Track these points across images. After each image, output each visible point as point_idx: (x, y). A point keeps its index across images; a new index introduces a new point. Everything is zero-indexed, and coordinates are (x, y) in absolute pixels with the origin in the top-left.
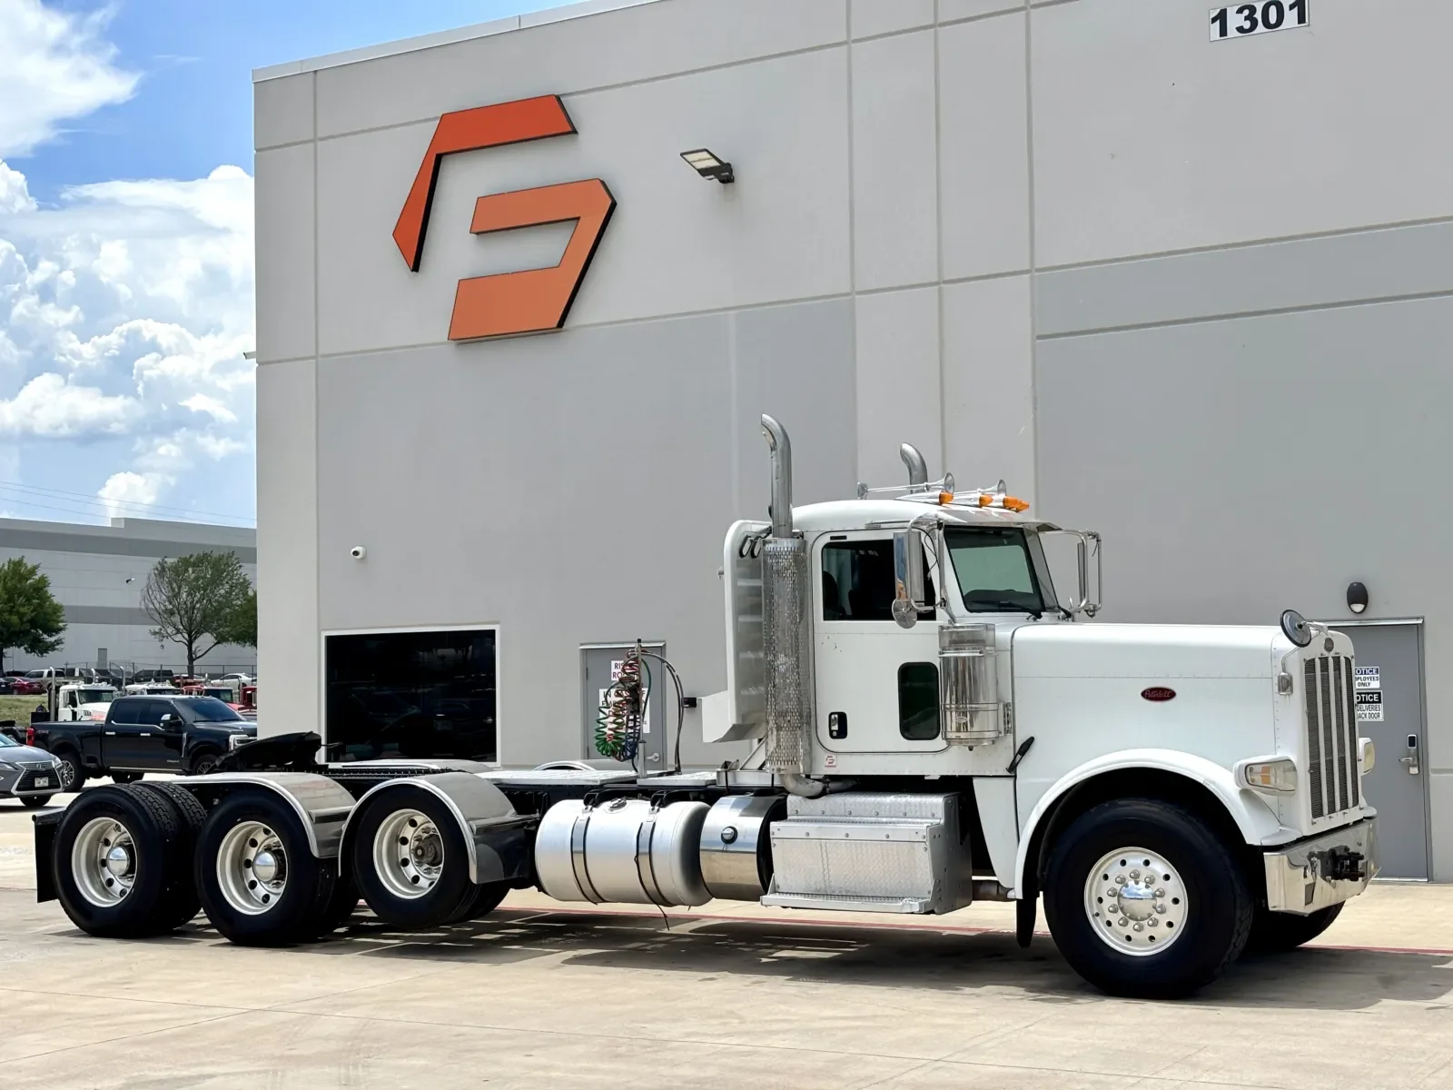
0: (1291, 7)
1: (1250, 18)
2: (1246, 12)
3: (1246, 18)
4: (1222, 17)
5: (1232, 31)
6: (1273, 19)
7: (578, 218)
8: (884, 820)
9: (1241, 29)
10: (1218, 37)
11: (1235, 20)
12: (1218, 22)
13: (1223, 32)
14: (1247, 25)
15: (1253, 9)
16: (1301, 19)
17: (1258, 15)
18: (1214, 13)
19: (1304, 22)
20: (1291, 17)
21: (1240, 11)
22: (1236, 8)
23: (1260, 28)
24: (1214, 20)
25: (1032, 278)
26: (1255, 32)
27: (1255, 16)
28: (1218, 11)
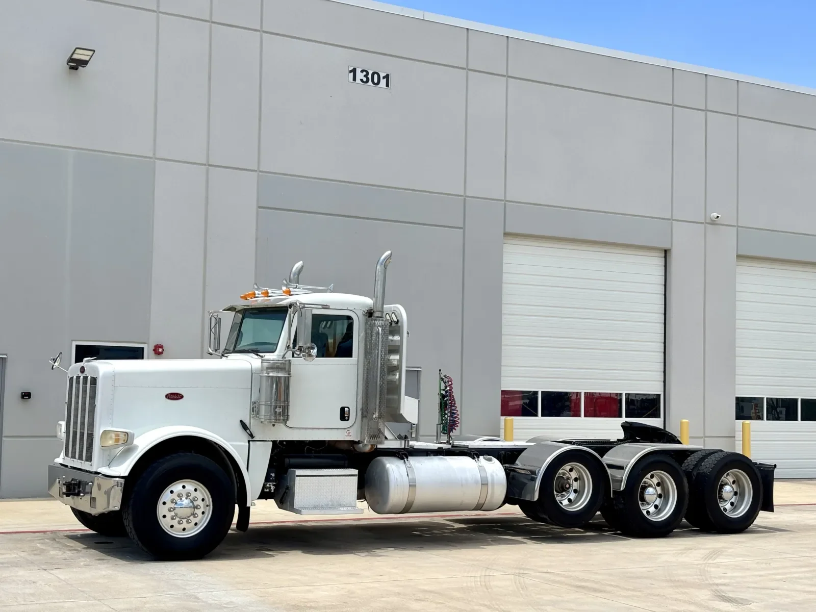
0: (384, 78)
1: (366, 76)
2: (365, 73)
3: (365, 76)
4: (354, 71)
5: (358, 80)
6: (376, 81)
9: (362, 80)
10: (352, 81)
11: (360, 76)
13: (354, 79)
14: (365, 79)
15: (367, 73)
16: (387, 85)
17: (370, 76)
18: (351, 68)
19: (388, 87)
20: (383, 82)
21: (362, 71)
22: (360, 70)
23: (370, 83)
24: (351, 72)
25: (258, 176)
26: (367, 84)
27: (368, 76)
28: (353, 68)
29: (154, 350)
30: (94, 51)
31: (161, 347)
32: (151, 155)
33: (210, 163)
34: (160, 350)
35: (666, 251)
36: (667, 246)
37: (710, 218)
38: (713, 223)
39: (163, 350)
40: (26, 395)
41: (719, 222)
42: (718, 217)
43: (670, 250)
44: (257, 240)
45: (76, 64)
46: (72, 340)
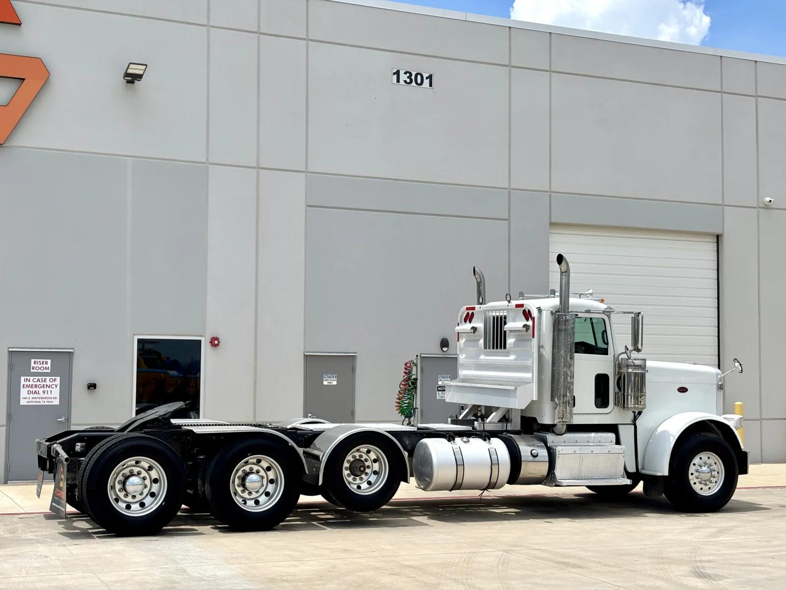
0: (427, 78)
2: (408, 75)
3: (408, 77)
4: (397, 73)
5: (402, 82)
6: (419, 81)
7: (24, 79)
8: (591, 444)
9: (405, 81)
10: (396, 82)
11: (403, 77)
12: (396, 75)
13: (398, 81)
14: (408, 81)
15: (411, 74)
16: (431, 85)
18: (395, 71)
20: (426, 82)
21: (406, 73)
22: (404, 71)
23: (414, 83)
24: (394, 74)
25: (306, 175)
26: (411, 85)
27: (412, 77)
29: (211, 342)
30: (146, 65)
31: (217, 339)
32: (204, 161)
33: (261, 166)
34: (216, 342)
35: (718, 236)
36: (719, 232)
37: (764, 203)
38: (767, 207)
39: (219, 342)
40: (92, 386)
41: (770, 206)
42: (770, 201)
43: (722, 235)
44: (306, 237)
45: (132, 79)
46: (134, 335)
